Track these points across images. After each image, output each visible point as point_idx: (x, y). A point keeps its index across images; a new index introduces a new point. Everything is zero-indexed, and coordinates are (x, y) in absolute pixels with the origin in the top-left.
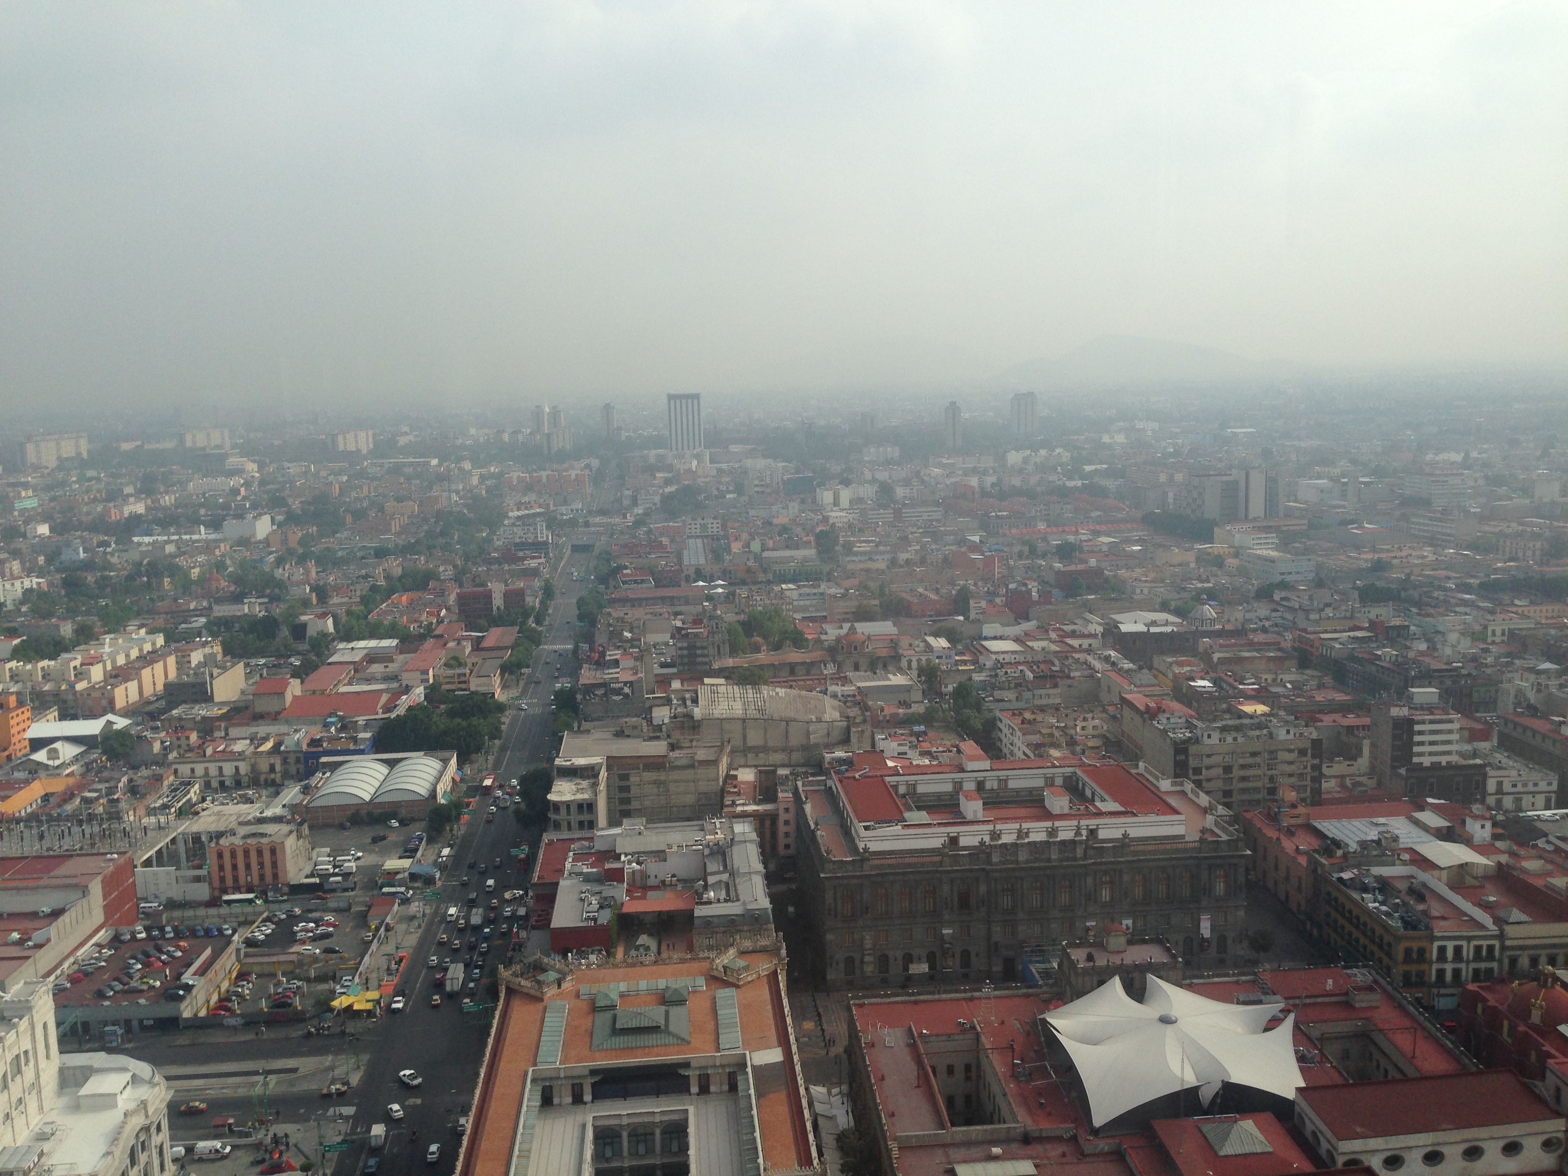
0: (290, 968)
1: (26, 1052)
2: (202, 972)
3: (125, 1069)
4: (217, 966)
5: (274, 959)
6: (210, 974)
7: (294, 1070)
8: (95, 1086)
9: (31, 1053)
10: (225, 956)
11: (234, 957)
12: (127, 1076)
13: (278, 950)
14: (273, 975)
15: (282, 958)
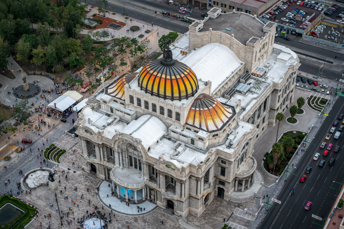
0: (336, 27)
1: (267, 42)
2: (310, 21)
3: (290, 54)
4: (316, 20)
5: (332, 22)
6: (313, 22)
7: (332, 63)
8: (281, 56)
9: (268, 43)
10: (318, 18)
11: (320, 18)
12: (290, 56)
13: (334, 20)
14: (331, 27)
15: (335, 23)
